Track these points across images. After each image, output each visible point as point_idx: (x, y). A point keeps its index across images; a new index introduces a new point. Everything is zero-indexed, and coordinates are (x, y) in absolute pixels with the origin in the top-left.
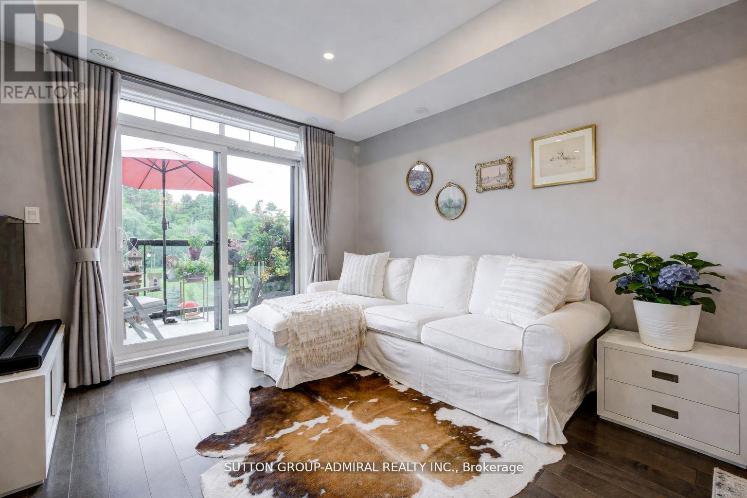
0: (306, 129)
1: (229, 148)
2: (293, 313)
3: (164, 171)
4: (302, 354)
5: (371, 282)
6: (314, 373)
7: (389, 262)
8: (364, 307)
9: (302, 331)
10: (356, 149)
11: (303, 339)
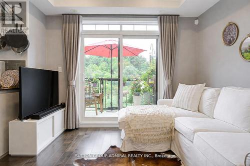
0: (161, 18)
1: (123, 36)
2: (131, 114)
3: (112, 50)
4: (132, 136)
5: (190, 102)
6: (141, 148)
7: (205, 90)
8: (176, 116)
9: (132, 124)
10: (197, 22)
11: (133, 128)
